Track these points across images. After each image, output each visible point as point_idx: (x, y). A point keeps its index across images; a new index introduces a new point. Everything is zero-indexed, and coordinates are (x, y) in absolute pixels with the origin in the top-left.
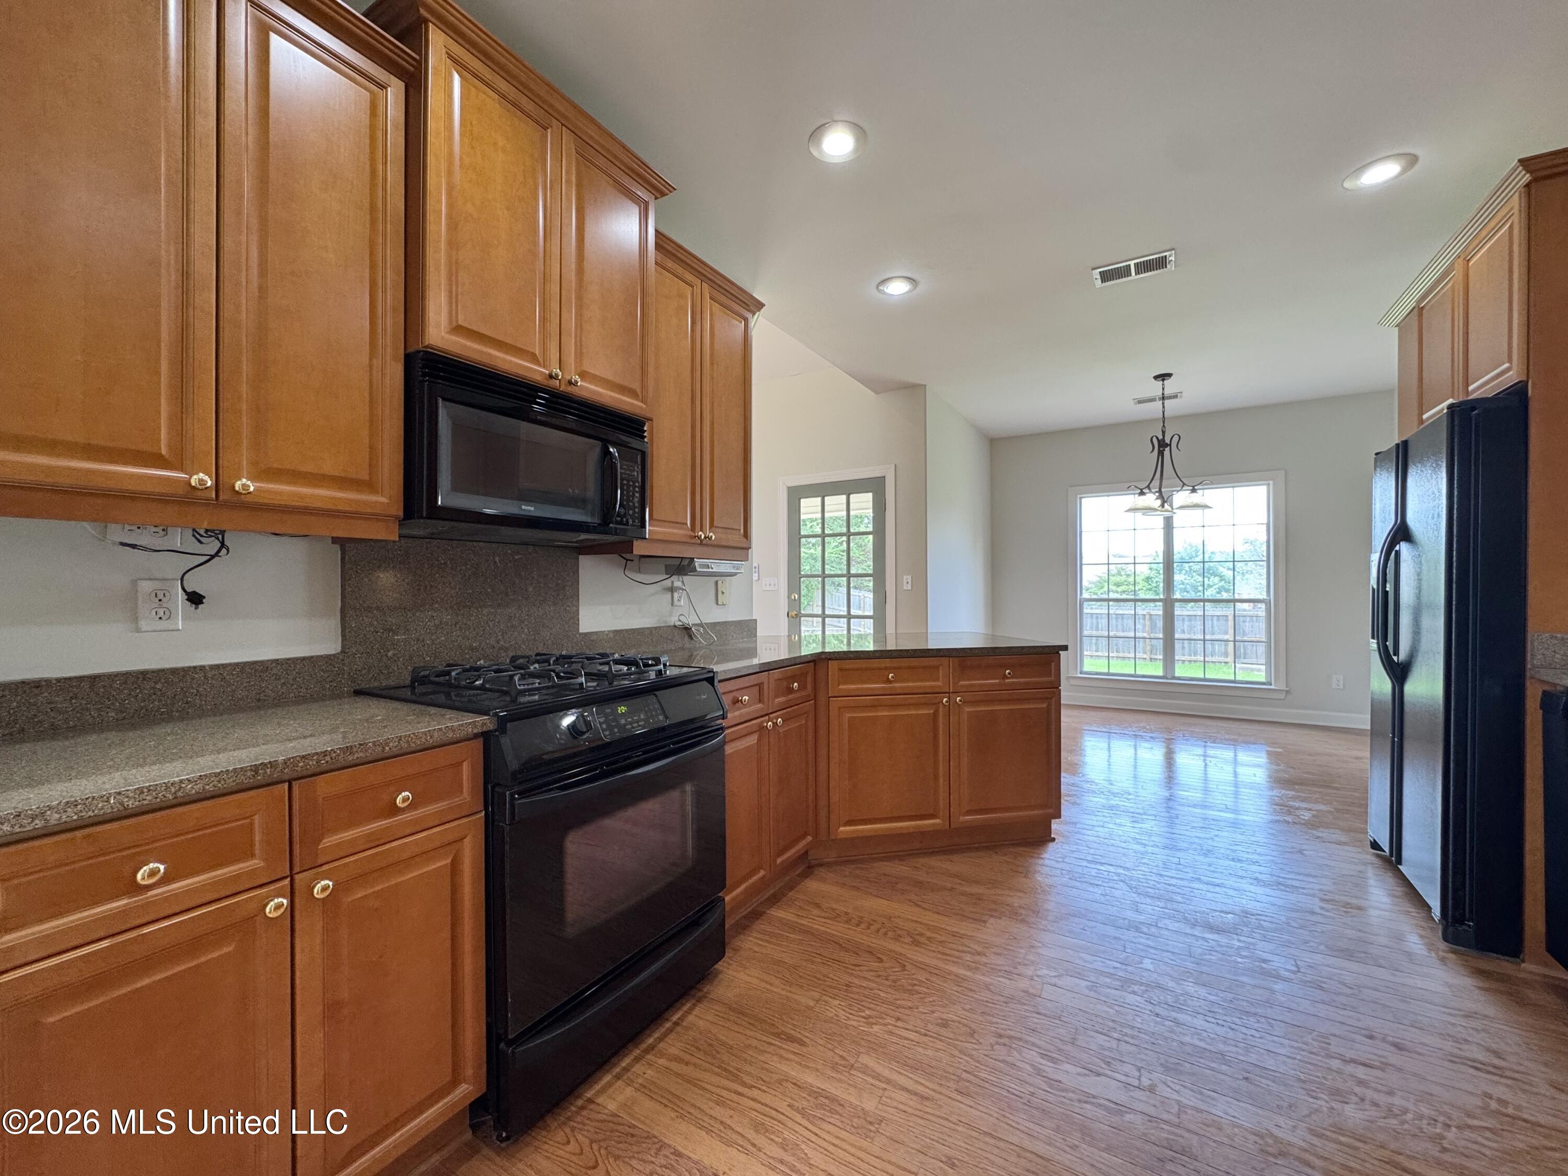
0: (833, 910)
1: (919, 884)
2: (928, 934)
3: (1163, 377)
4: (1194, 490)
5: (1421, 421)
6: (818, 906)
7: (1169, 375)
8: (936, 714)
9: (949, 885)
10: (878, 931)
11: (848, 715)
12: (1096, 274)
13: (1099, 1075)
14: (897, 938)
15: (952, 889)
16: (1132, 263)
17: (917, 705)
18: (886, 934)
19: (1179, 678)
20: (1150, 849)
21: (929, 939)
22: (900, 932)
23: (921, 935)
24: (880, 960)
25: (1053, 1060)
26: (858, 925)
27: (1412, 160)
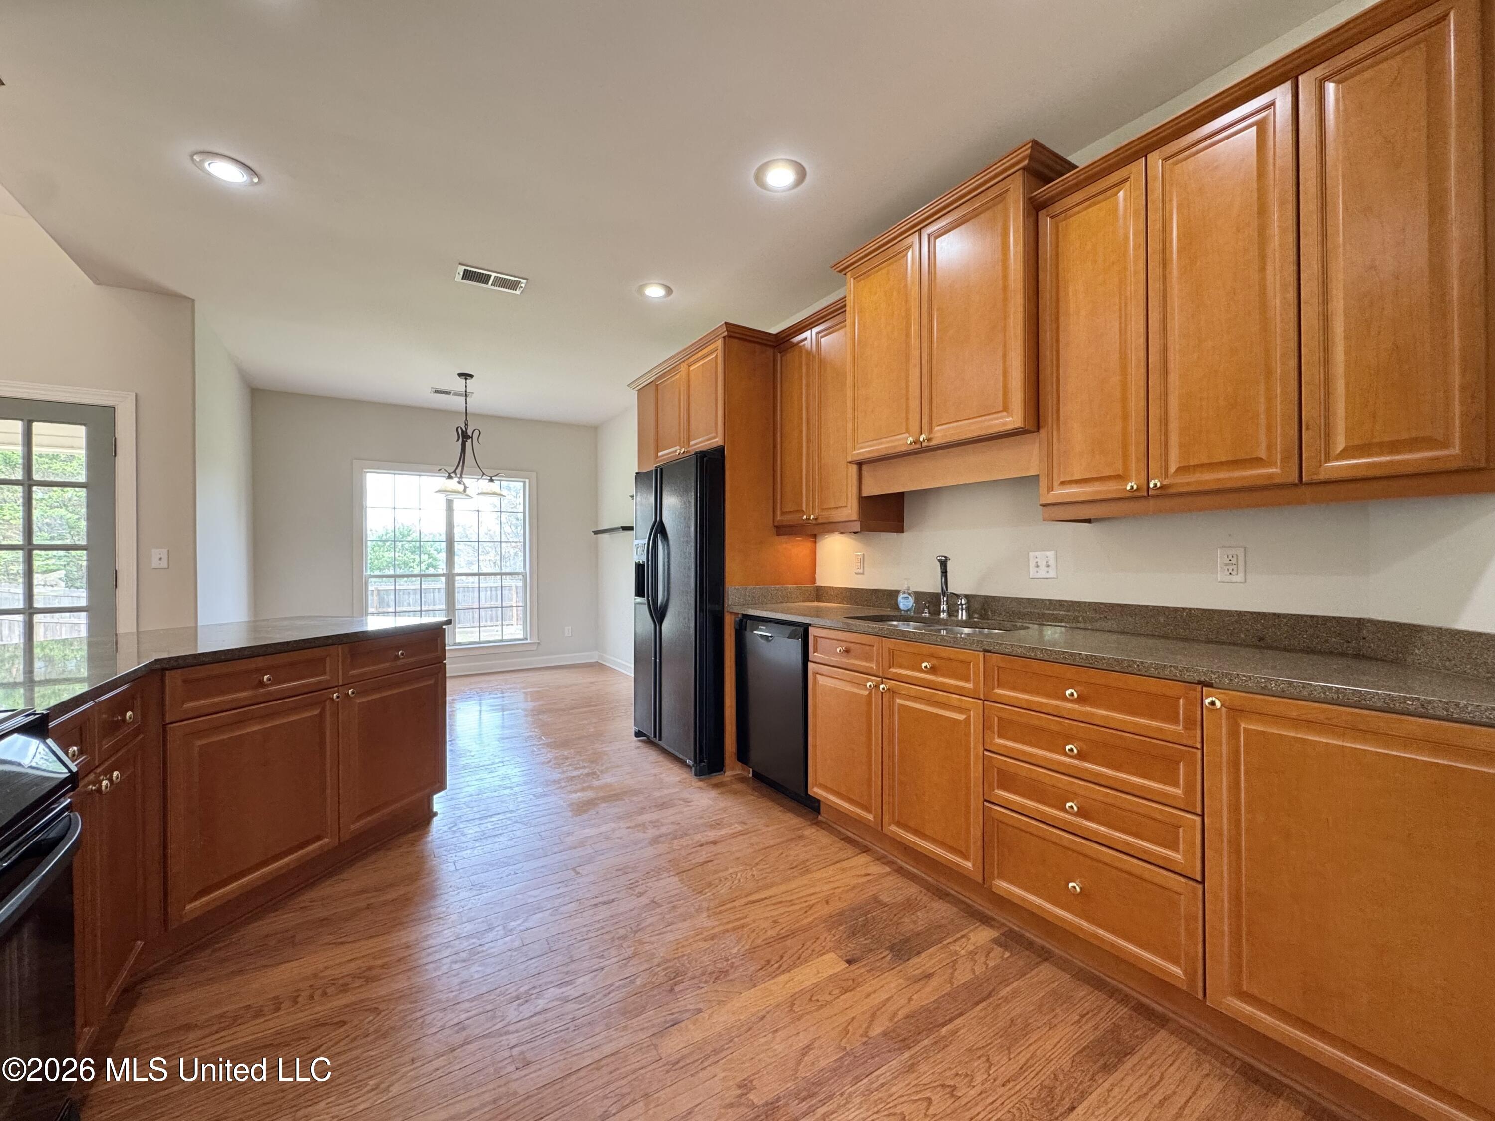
0: (221, 1016)
1: (324, 921)
2: (380, 962)
3: (466, 376)
4: (491, 480)
5: (657, 457)
6: (188, 1027)
7: (471, 376)
8: (322, 715)
9: (363, 904)
10: (312, 997)
11: (199, 743)
12: (461, 269)
13: (603, 969)
14: (344, 989)
15: (368, 907)
16: (494, 274)
17: (295, 709)
18: (325, 994)
19: (460, 644)
20: (517, 789)
21: (382, 966)
22: (341, 982)
23: (370, 968)
24: (344, 1023)
25: (568, 983)
26: (278, 1009)
27: (669, 291)
